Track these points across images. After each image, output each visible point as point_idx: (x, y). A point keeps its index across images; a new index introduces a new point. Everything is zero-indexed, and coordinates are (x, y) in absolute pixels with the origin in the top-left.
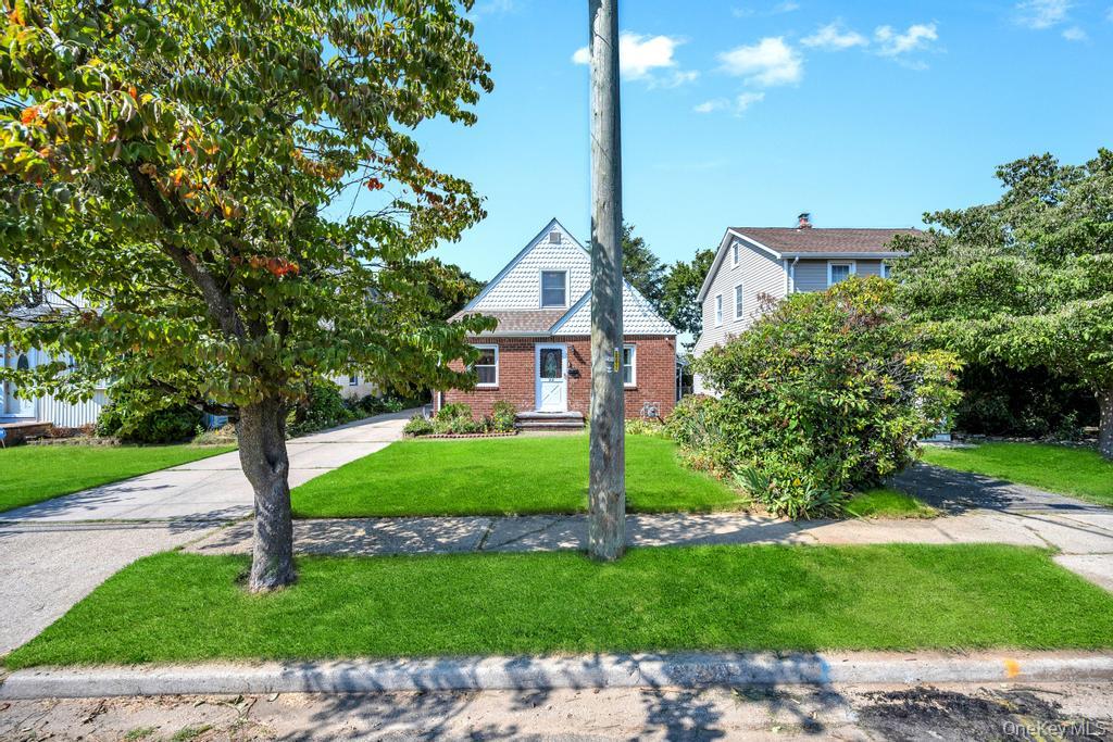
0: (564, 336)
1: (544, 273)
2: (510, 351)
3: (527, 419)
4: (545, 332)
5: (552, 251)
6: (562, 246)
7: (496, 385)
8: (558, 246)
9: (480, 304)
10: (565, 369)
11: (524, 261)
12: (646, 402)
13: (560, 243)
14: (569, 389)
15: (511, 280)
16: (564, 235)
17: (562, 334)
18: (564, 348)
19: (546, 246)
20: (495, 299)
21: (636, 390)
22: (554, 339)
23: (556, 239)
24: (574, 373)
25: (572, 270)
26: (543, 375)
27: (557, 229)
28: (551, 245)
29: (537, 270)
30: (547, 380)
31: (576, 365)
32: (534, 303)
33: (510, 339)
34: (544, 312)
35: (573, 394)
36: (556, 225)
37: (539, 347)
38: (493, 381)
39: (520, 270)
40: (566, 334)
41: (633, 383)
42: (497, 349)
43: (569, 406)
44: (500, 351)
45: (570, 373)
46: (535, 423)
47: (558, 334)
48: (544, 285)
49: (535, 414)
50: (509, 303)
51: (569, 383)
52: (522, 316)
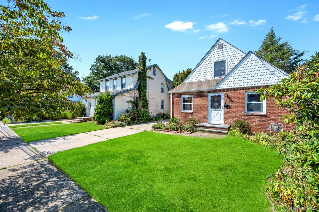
0: (222, 89)
1: (215, 63)
2: (197, 97)
3: (200, 127)
4: (212, 88)
5: (219, 52)
6: (224, 49)
7: (191, 111)
8: (222, 50)
9: (188, 80)
10: (223, 104)
11: (206, 60)
12: (273, 123)
13: (223, 48)
14: (224, 114)
15: (201, 68)
16: (225, 43)
17: (221, 88)
18: (222, 95)
19: (216, 51)
20: (194, 77)
21: (266, 116)
22: (217, 91)
23: (221, 47)
24: (227, 107)
25: (229, 59)
26: (212, 107)
27: (221, 42)
28: (218, 50)
29: (212, 62)
30: (214, 109)
31: (228, 103)
32: (210, 77)
33: (198, 92)
34: (215, 80)
35: (226, 116)
36: (221, 41)
37: (210, 95)
38: (191, 109)
39: (204, 64)
40: (223, 88)
41: (264, 112)
42: (192, 97)
43: (224, 122)
44: (193, 97)
45: (225, 106)
46: (203, 129)
47: (219, 88)
48: (215, 68)
49: (207, 125)
50: (200, 78)
51: (224, 111)
52: (204, 83)
